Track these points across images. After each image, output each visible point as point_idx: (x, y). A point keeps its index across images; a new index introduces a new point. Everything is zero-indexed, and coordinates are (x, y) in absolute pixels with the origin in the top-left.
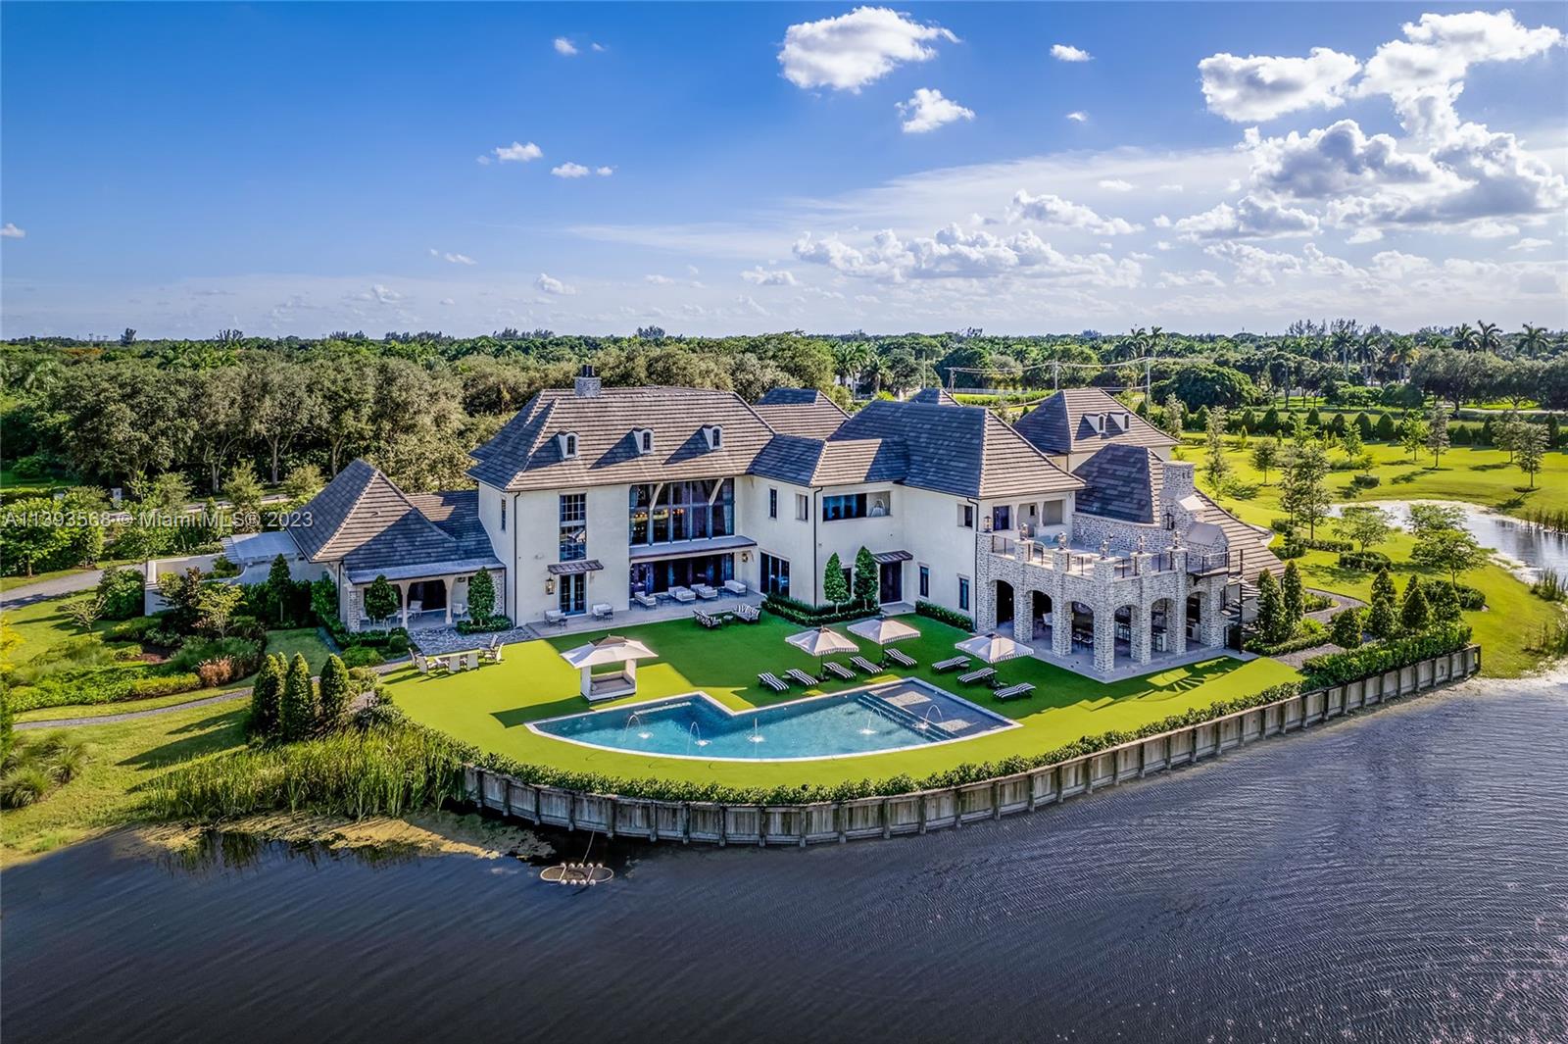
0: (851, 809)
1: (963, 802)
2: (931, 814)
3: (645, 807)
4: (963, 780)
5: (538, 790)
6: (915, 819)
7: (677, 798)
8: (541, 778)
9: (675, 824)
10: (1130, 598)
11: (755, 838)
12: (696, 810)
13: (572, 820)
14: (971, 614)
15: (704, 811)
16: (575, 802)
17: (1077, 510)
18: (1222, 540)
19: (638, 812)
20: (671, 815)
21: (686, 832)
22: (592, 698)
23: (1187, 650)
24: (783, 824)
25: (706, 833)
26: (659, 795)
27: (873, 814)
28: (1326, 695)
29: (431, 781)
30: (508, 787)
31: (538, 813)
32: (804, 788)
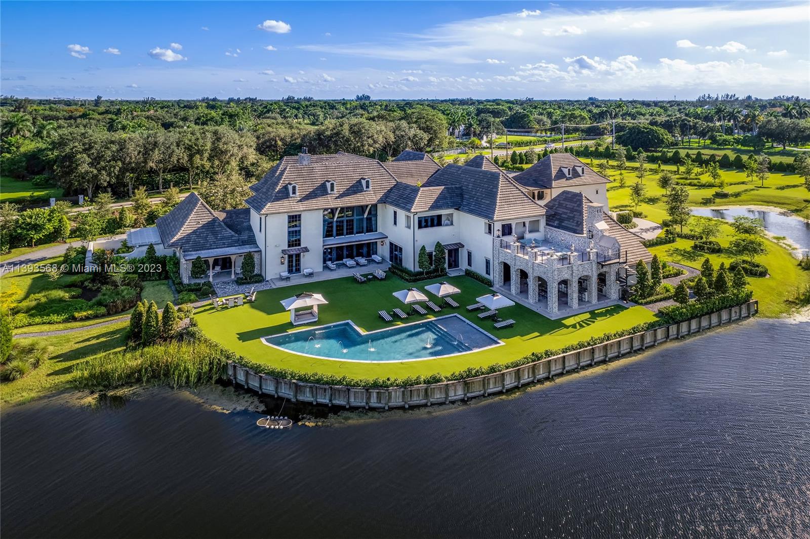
0: (411, 391)
1: (468, 388)
2: (452, 393)
3: (311, 387)
4: (468, 376)
5: (261, 377)
6: (443, 396)
7: (327, 383)
8: (263, 370)
9: (325, 396)
10: (566, 276)
11: (363, 404)
12: (335, 390)
13: (277, 392)
14: (491, 277)
15: (339, 390)
16: (278, 383)
17: (547, 224)
18: (617, 245)
19: (308, 389)
20: (323, 392)
21: (331, 400)
22: (295, 324)
23: (598, 301)
24: (377, 398)
25: (340, 401)
26: (318, 381)
27: (422, 393)
28: (668, 328)
29: (211, 369)
30: (247, 374)
31: (261, 387)
32: (388, 379)
